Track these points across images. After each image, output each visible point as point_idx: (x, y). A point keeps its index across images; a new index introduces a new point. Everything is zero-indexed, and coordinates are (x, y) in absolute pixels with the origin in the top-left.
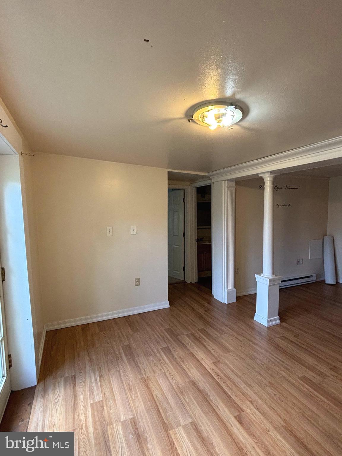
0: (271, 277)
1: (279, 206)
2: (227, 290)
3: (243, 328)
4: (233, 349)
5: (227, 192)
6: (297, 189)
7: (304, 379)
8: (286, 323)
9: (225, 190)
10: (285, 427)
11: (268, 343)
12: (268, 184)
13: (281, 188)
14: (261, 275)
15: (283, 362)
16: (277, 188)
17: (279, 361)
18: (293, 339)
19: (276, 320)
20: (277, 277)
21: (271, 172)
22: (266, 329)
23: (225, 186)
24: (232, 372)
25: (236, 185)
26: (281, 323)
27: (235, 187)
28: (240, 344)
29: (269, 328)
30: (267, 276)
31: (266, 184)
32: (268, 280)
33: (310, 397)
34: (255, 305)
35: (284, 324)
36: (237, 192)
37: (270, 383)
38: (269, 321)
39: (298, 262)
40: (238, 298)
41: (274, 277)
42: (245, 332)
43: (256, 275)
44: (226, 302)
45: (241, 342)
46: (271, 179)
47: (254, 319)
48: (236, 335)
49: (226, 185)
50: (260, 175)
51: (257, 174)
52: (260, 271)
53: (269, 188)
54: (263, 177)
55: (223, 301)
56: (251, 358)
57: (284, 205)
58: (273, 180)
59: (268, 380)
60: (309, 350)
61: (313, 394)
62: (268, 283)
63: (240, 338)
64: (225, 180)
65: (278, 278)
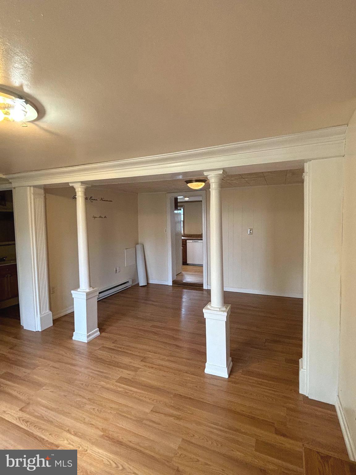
0: (88, 290)
1: (95, 217)
2: (40, 315)
3: (61, 352)
4: (47, 381)
5: (34, 199)
6: (111, 201)
7: (122, 380)
8: (105, 333)
9: (30, 198)
10: (102, 437)
11: (88, 359)
12: (80, 195)
13: (96, 200)
14: (78, 290)
15: (102, 372)
16: (92, 199)
17: (99, 373)
18: (112, 346)
19: (96, 332)
20: (94, 289)
21: (83, 183)
22: (86, 346)
23: (30, 193)
24: (45, 409)
25: (45, 193)
26: (101, 334)
27: (44, 195)
28: (56, 372)
29: (89, 343)
30: (83, 290)
31: (77, 195)
32: (85, 294)
33: (126, 394)
34: (73, 324)
35: (103, 334)
36: (47, 201)
37: (89, 399)
38: (88, 337)
39: (116, 271)
40: (55, 321)
41: (92, 289)
42: (63, 356)
43: (72, 292)
44: (39, 329)
45: (58, 368)
46: (83, 190)
47: (73, 338)
48: (52, 364)
49: (32, 192)
50: (71, 185)
51: (68, 183)
52: (77, 286)
53: (81, 199)
54: (74, 187)
55: (36, 329)
56: (70, 382)
57: (100, 217)
58: (84, 191)
59: (87, 398)
60: (125, 350)
61: (128, 390)
62: (85, 297)
63: (56, 365)
64: (30, 186)
65: (96, 290)
